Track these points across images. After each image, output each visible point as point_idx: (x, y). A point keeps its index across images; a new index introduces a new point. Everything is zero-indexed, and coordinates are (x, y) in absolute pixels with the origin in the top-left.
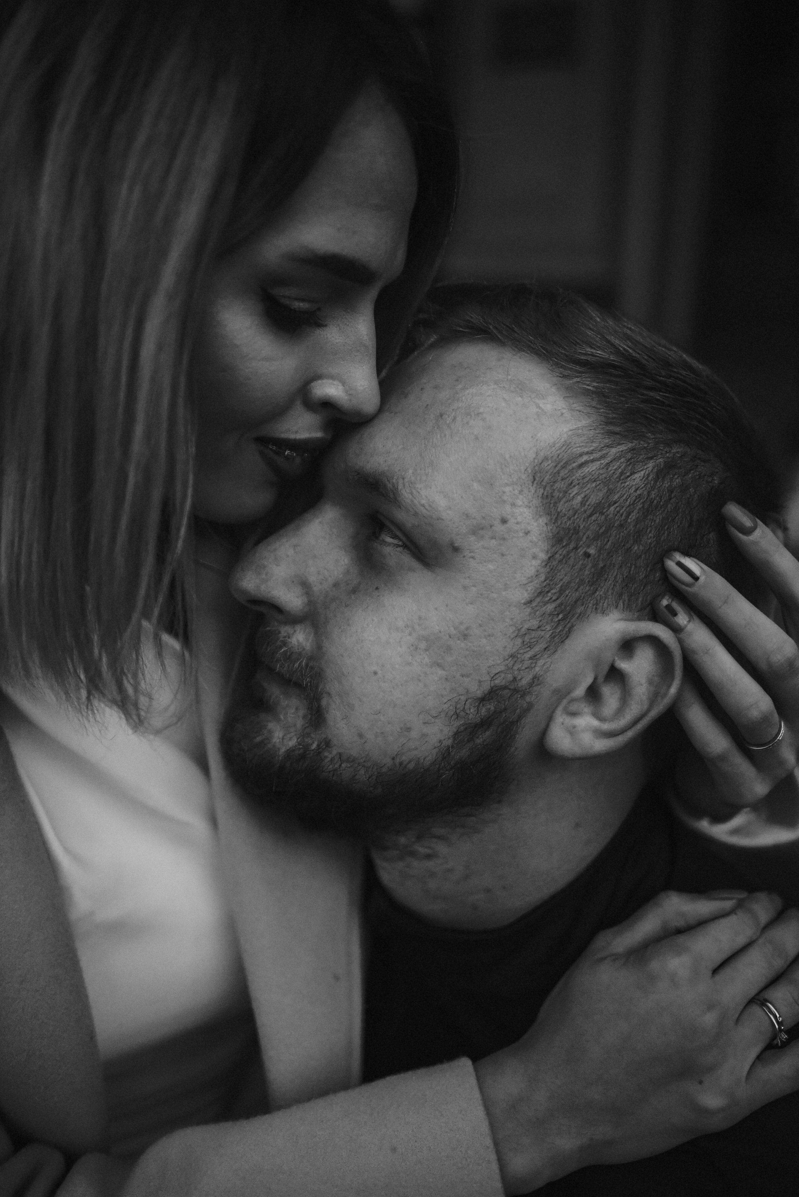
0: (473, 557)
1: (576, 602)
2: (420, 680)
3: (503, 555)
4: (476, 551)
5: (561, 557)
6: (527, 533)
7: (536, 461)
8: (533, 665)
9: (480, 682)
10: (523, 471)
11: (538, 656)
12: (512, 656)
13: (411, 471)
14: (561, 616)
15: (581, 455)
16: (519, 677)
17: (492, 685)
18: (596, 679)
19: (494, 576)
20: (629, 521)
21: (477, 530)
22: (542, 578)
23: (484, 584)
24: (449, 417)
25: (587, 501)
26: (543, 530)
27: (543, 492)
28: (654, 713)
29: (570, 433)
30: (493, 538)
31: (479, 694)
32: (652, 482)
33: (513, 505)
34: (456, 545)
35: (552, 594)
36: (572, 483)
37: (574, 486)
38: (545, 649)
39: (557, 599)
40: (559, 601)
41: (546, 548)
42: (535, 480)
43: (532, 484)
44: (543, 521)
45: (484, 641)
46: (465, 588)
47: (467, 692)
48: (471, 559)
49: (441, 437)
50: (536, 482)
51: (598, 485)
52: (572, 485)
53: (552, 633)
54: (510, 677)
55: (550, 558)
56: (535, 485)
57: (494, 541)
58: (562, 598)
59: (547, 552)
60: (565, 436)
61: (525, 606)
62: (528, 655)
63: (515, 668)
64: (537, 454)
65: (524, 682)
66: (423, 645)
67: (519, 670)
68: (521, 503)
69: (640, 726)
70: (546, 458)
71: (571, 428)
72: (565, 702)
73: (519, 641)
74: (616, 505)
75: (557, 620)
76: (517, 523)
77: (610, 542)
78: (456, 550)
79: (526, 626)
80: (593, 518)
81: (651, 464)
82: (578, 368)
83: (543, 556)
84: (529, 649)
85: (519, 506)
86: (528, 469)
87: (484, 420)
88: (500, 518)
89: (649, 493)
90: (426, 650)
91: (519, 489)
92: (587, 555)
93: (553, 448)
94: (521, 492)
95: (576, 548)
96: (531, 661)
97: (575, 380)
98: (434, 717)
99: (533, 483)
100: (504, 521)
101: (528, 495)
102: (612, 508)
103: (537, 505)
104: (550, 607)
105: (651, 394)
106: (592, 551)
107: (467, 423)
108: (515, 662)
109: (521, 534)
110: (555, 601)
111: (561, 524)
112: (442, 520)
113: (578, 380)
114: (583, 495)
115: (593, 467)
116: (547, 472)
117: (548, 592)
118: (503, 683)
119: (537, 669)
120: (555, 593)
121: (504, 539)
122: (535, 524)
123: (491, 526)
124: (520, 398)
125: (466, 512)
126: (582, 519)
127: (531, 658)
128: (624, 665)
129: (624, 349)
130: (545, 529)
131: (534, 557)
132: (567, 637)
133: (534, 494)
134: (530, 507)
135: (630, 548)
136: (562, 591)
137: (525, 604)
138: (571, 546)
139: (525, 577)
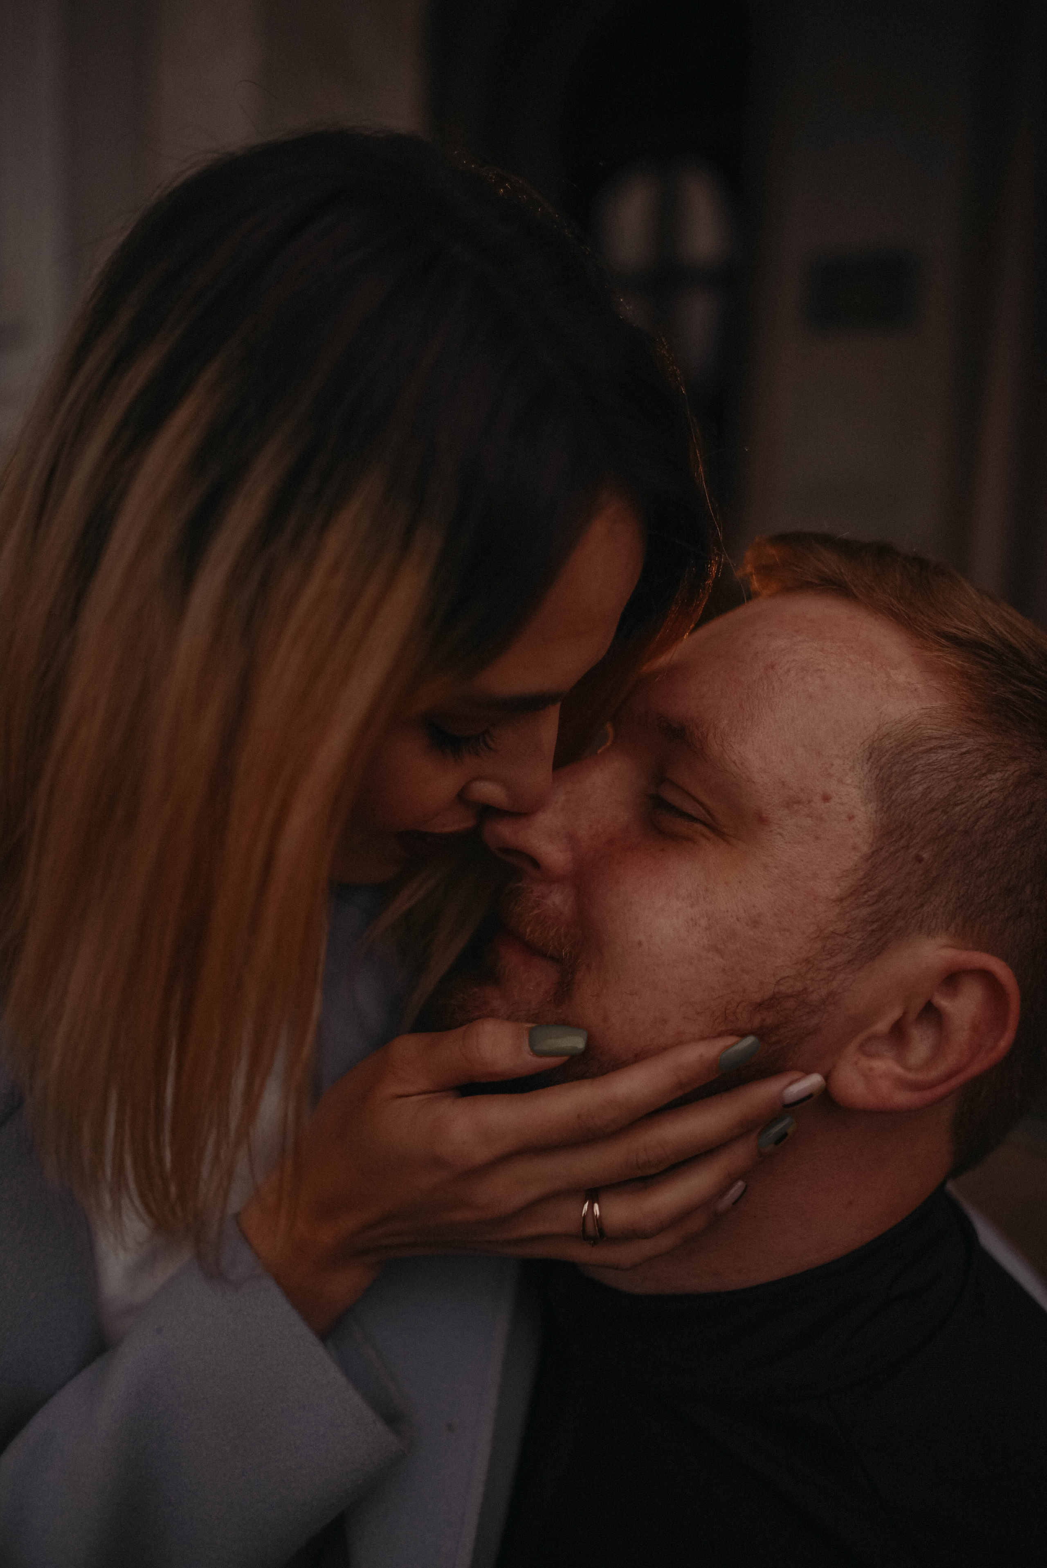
0: (781, 834)
1: (897, 912)
2: (691, 964)
3: (817, 838)
4: (786, 827)
5: (887, 854)
6: (851, 818)
7: (876, 735)
8: (831, 978)
9: (761, 983)
10: (859, 744)
11: (839, 968)
12: (807, 960)
13: (725, 722)
14: (875, 926)
15: (930, 738)
16: (811, 989)
17: (776, 990)
18: (905, 1014)
19: (802, 861)
20: (976, 828)
21: (791, 803)
22: (861, 874)
23: (788, 867)
24: (781, 668)
25: (930, 792)
26: (870, 818)
27: (878, 773)
28: (975, 1069)
29: (922, 711)
30: (809, 816)
31: (757, 998)
32: (1011, 788)
33: (840, 781)
34: (764, 815)
35: (869, 896)
36: (914, 769)
37: (916, 773)
38: (849, 962)
39: (874, 903)
40: (875, 907)
41: (870, 841)
42: (870, 757)
43: (866, 762)
44: (872, 807)
45: (777, 935)
46: (765, 867)
47: (744, 992)
48: (779, 836)
49: (768, 688)
50: (872, 760)
51: (946, 778)
52: (916, 771)
53: (861, 944)
54: (799, 986)
55: (873, 853)
56: (870, 763)
57: (809, 819)
58: (881, 905)
59: (872, 845)
60: (915, 713)
61: (833, 904)
62: (826, 964)
63: (809, 976)
64: (879, 728)
65: (815, 997)
66: (704, 922)
67: (812, 980)
68: (849, 781)
69: (954, 1082)
70: (888, 735)
71: (924, 706)
72: (861, 1037)
73: (818, 945)
74: (964, 806)
75: (870, 928)
76: (842, 804)
77: (949, 849)
78: (762, 820)
79: (831, 929)
80: (934, 816)
81: (1012, 767)
82: (943, 641)
83: (865, 849)
84: (829, 957)
85: (848, 785)
86: (865, 743)
87: (822, 678)
88: (821, 793)
89: (1005, 799)
90: (706, 929)
91: (851, 764)
92: (919, 859)
93: (899, 725)
94: (852, 768)
95: (907, 847)
96: (829, 973)
97: (936, 654)
98: (697, 1013)
99: (868, 760)
100: (826, 798)
101: (860, 774)
102: (958, 808)
103: (869, 787)
104: (865, 912)
105: (1025, 687)
106: (925, 856)
107: (803, 679)
108: (810, 969)
109: (843, 817)
110: (871, 905)
111: (894, 814)
112: (754, 782)
113: (941, 654)
114: (925, 786)
115: (942, 756)
116: (887, 751)
117: (865, 892)
118: (790, 991)
119: (835, 984)
120: (873, 896)
121: (822, 819)
122: (862, 809)
123: (810, 802)
124: (869, 663)
125: (783, 779)
126: (920, 814)
127: (829, 969)
128: (943, 1003)
129: (1001, 632)
130: (874, 816)
131: (855, 848)
132: (879, 954)
133: (867, 773)
134: (860, 788)
135: (972, 860)
136: (881, 896)
137: (834, 901)
138: (903, 842)
139: (839, 869)
